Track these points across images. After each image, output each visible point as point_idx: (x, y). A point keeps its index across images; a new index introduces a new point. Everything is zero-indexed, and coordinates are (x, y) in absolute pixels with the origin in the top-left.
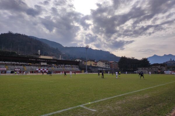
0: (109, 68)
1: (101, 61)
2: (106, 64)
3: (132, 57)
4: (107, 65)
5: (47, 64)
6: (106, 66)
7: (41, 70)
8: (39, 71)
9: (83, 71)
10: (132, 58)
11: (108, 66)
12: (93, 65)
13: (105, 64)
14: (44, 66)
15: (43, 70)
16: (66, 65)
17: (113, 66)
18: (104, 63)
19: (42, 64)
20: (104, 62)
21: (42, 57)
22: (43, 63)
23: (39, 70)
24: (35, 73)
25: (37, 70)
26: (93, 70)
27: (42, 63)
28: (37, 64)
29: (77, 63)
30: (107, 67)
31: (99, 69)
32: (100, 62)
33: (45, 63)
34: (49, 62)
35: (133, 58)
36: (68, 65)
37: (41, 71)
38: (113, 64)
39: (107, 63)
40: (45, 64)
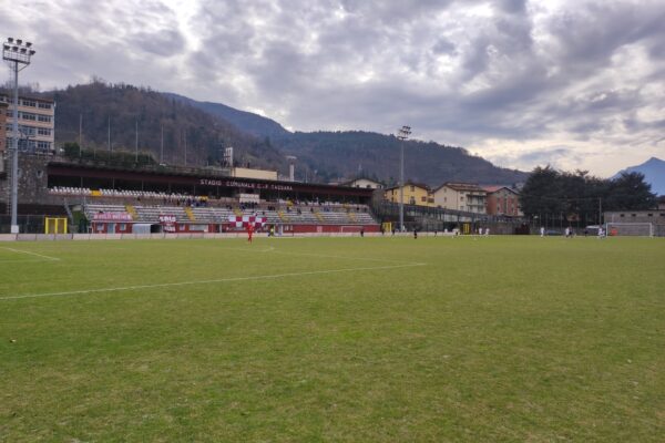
0: (484, 212)
1: (450, 187)
2: (470, 197)
3: (578, 171)
4: (475, 202)
5: (261, 198)
6: (471, 207)
7: (246, 219)
8: (239, 224)
9: (388, 226)
10: (578, 175)
11: (480, 207)
12: (419, 202)
13: (466, 199)
14: (252, 206)
15: (252, 219)
16: (327, 204)
17: (499, 205)
18: (464, 195)
19: (245, 198)
20: (462, 191)
22: (247, 195)
23: (239, 219)
24: (224, 231)
25: (232, 219)
26: (425, 221)
27: (242, 195)
28: (228, 200)
29: (363, 197)
30: (475, 210)
31: (447, 218)
32: (448, 190)
33: (252, 196)
34: (268, 191)
35: (582, 174)
36: (334, 202)
37: (245, 224)
38: (497, 195)
39: (475, 194)
40: (255, 198)
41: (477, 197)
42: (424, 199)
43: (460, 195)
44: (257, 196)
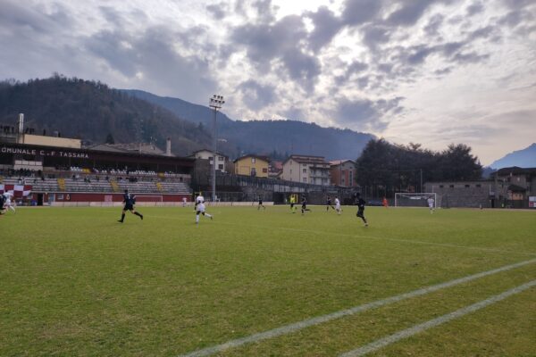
0: (327, 183)
1: (294, 159)
2: (314, 169)
3: (412, 144)
4: (319, 174)
5: (44, 165)
6: (315, 178)
10: (411, 148)
11: (322, 179)
12: (260, 174)
13: (308, 171)
17: (343, 177)
18: (307, 167)
19: (19, 164)
20: (305, 163)
21: (31, 140)
22: (25, 162)
27: (17, 162)
30: (319, 182)
32: (293, 162)
33: (32, 163)
34: (56, 160)
35: (415, 147)
38: (343, 168)
39: (318, 166)
40: (37, 166)
41: (321, 169)
42: (265, 170)
43: (302, 167)
44: (40, 163)
